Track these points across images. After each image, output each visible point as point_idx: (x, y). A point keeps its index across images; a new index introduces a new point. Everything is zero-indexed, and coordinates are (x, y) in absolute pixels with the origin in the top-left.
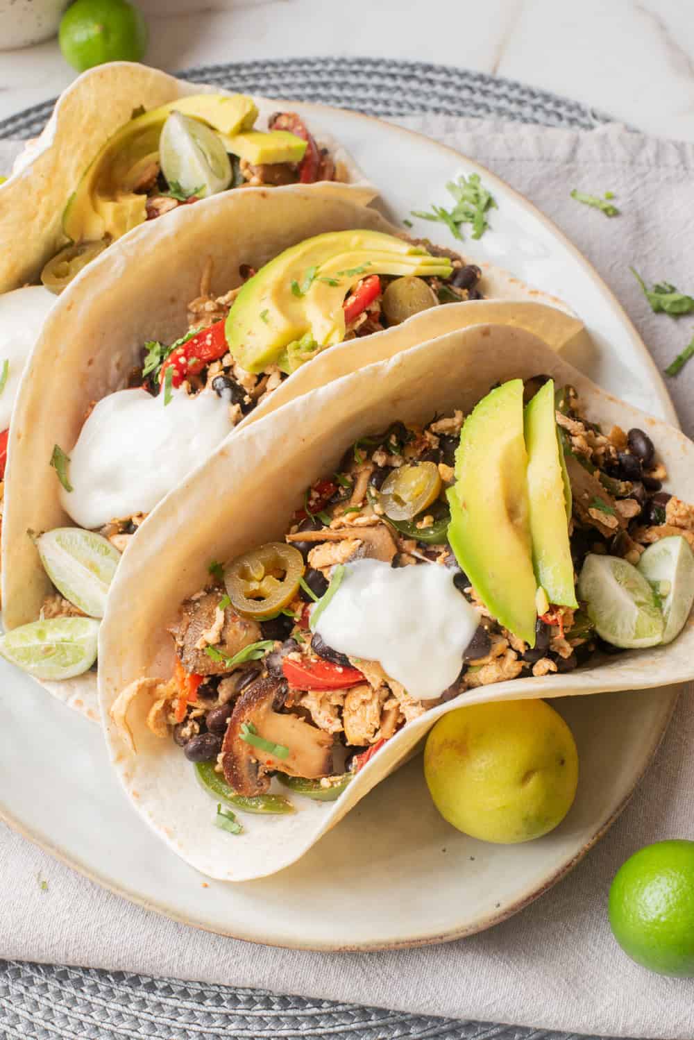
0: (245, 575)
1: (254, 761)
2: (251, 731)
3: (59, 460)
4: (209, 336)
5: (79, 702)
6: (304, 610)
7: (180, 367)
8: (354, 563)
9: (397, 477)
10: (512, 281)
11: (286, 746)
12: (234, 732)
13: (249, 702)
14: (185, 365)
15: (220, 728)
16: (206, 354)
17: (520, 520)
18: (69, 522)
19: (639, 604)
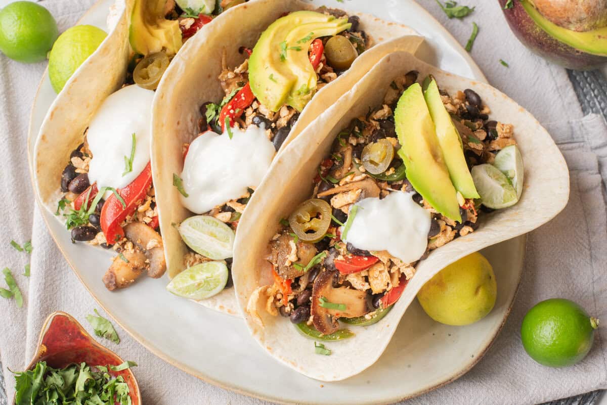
0: (299, 220)
1: (329, 316)
2: (325, 301)
3: (177, 182)
4: (243, 95)
5: (221, 307)
6: (336, 231)
7: (231, 116)
8: (360, 202)
9: (368, 151)
10: (376, 20)
11: (344, 304)
12: (315, 304)
13: (319, 286)
14: (234, 114)
15: (307, 304)
16: (244, 105)
17: (440, 160)
18: (190, 214)
19: (503, 185)
